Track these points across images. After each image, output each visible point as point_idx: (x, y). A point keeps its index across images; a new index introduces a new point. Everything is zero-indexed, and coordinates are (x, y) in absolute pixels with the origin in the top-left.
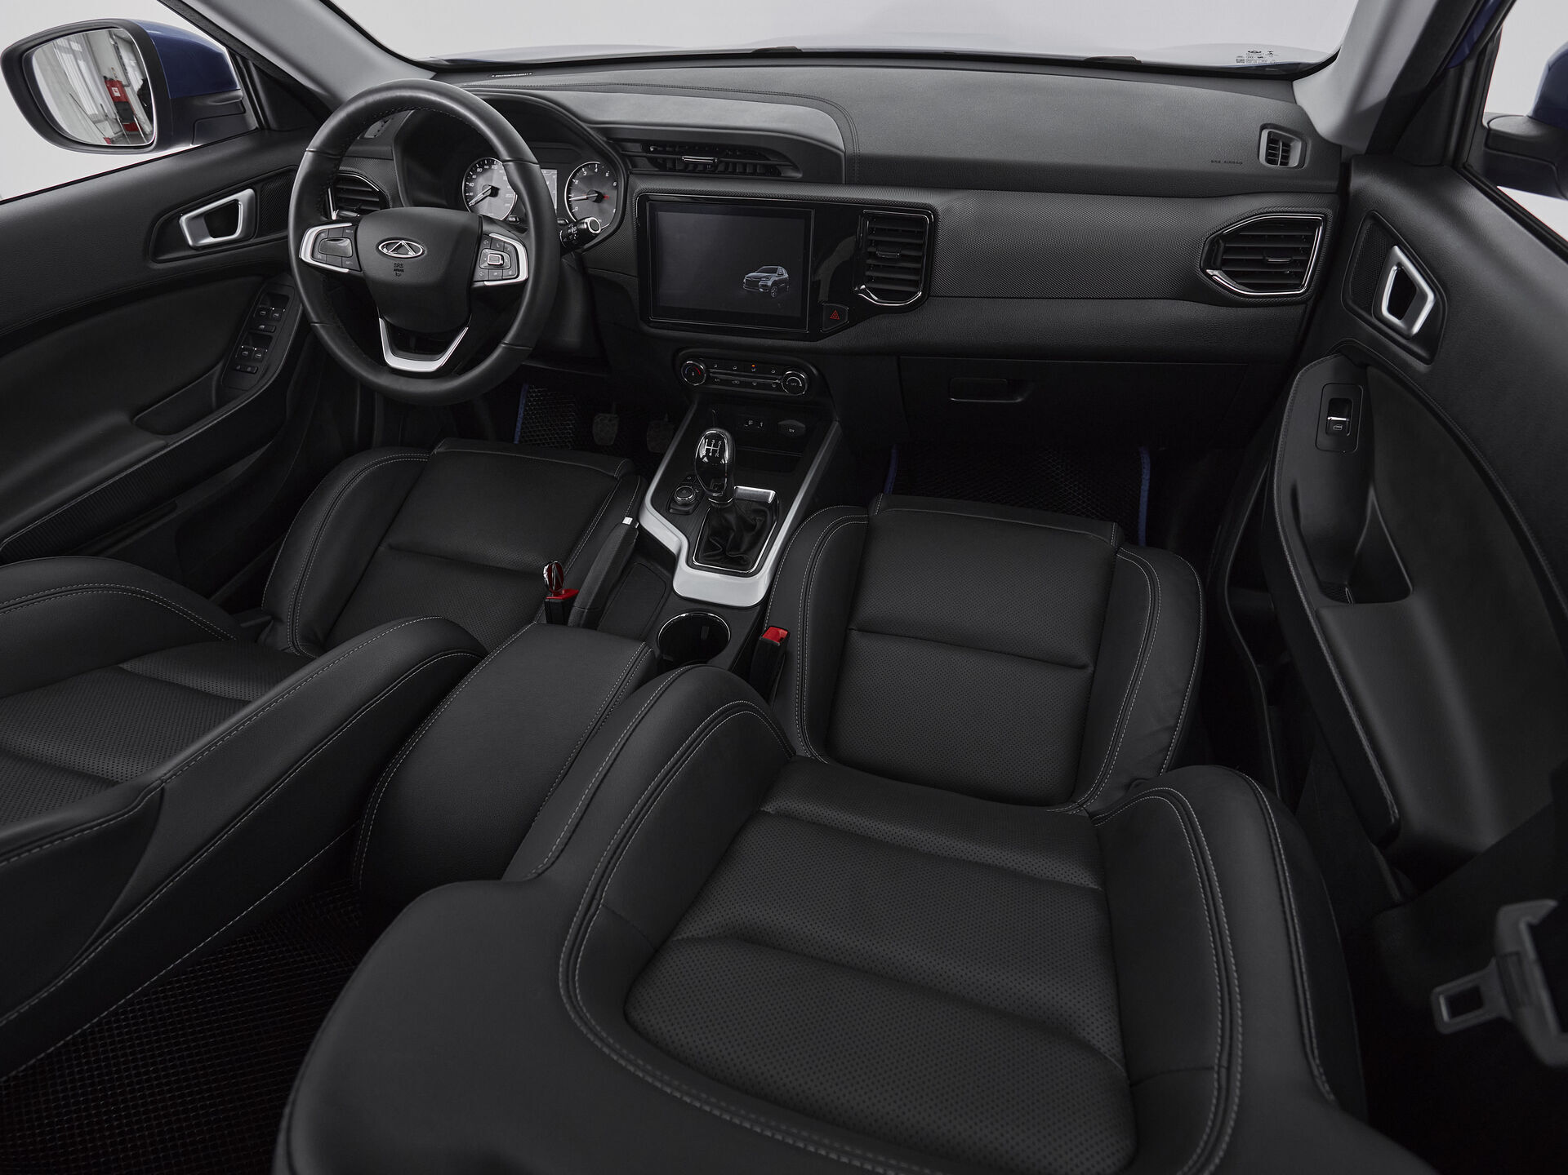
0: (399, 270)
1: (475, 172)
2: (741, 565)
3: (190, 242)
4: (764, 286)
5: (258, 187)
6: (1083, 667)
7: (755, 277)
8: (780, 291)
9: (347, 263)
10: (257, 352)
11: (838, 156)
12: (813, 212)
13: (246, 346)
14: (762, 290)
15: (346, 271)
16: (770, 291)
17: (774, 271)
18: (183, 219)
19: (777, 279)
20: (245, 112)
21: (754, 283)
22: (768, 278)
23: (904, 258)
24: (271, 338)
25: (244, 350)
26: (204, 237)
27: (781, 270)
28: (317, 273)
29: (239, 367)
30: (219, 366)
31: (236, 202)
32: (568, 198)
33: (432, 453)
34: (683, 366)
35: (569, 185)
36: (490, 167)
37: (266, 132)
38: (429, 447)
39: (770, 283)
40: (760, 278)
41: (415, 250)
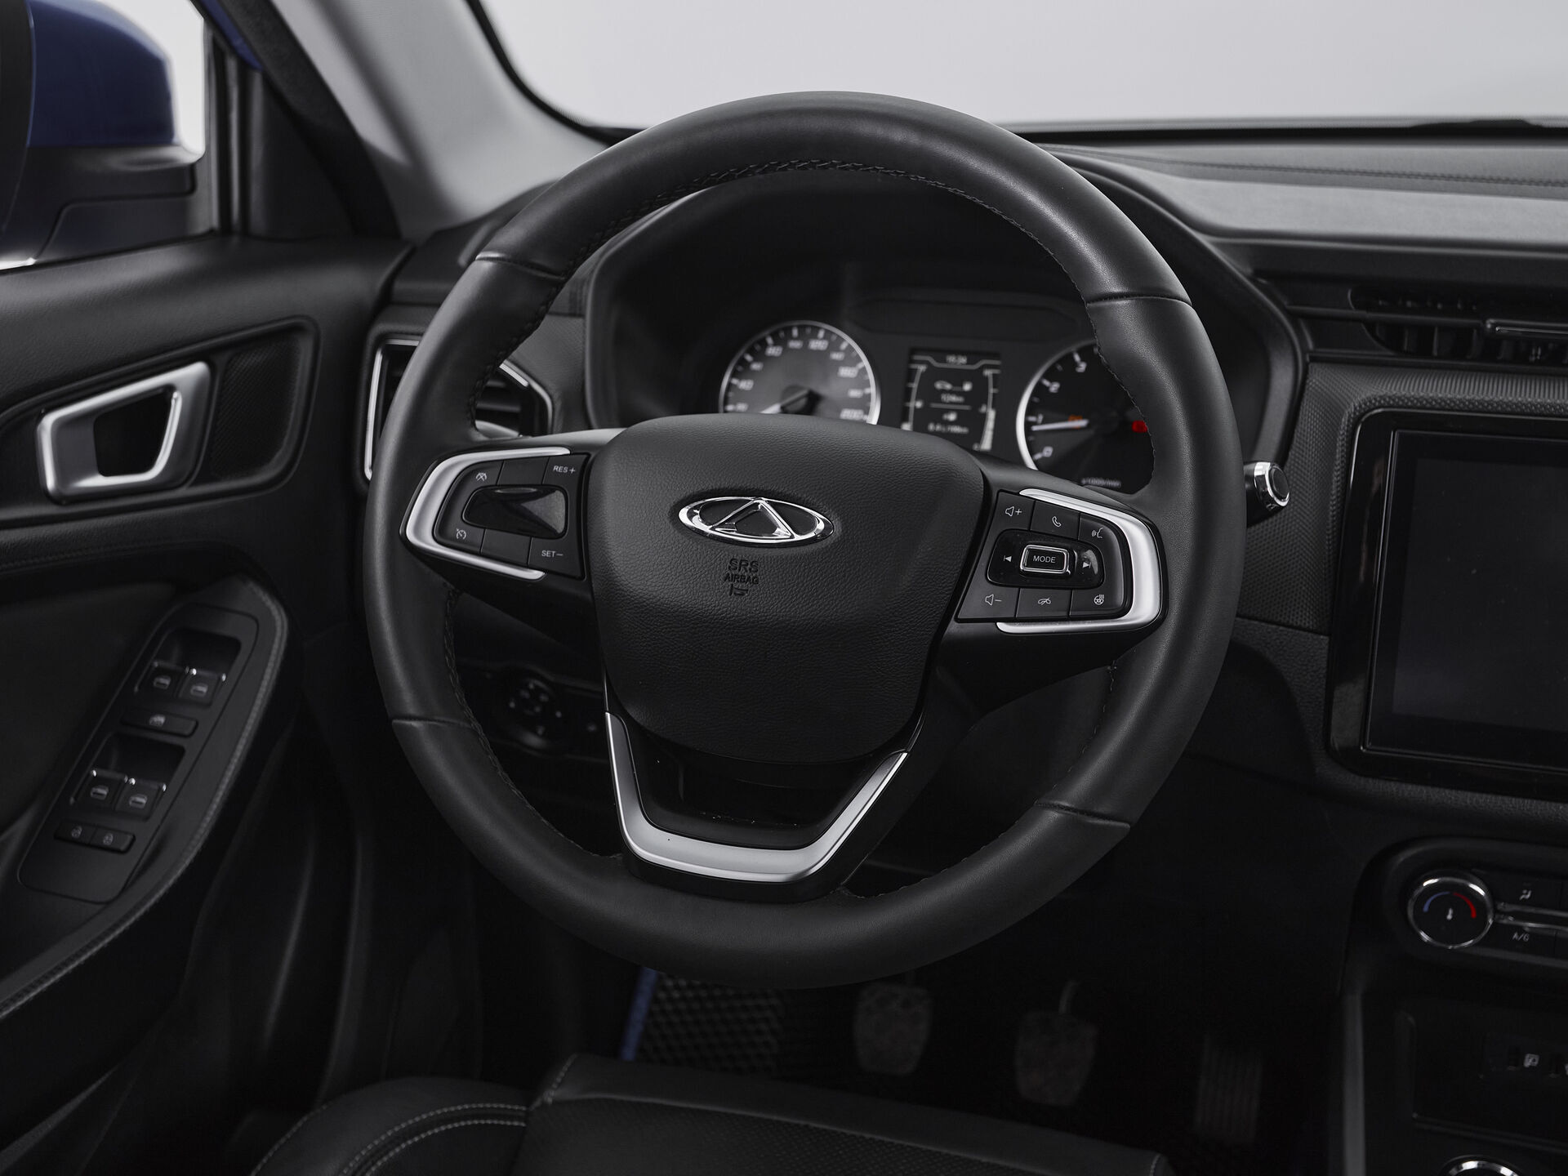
0: (742, 579)
1: (759, 356)
3: (50, 482)
5: (221, 360)
9: (546, 554)
10: (135, 790)
13: (103, 773)
15: (535, 575)
18: (49, 421)
20: (192, 188)
24: (180, 752)
25: (98, 781)
26: (86, 473)
28: (438, 579)
29: (77, 833)
30: (21, 826)
31: (169, 389)
32: (1028, 425)
33: (538, 1103)
34: (1417, 892)
35: (1033, 394)
36: (806, 344)
37: (235, 240)
38: (529, 1083)
41: (799, 523)
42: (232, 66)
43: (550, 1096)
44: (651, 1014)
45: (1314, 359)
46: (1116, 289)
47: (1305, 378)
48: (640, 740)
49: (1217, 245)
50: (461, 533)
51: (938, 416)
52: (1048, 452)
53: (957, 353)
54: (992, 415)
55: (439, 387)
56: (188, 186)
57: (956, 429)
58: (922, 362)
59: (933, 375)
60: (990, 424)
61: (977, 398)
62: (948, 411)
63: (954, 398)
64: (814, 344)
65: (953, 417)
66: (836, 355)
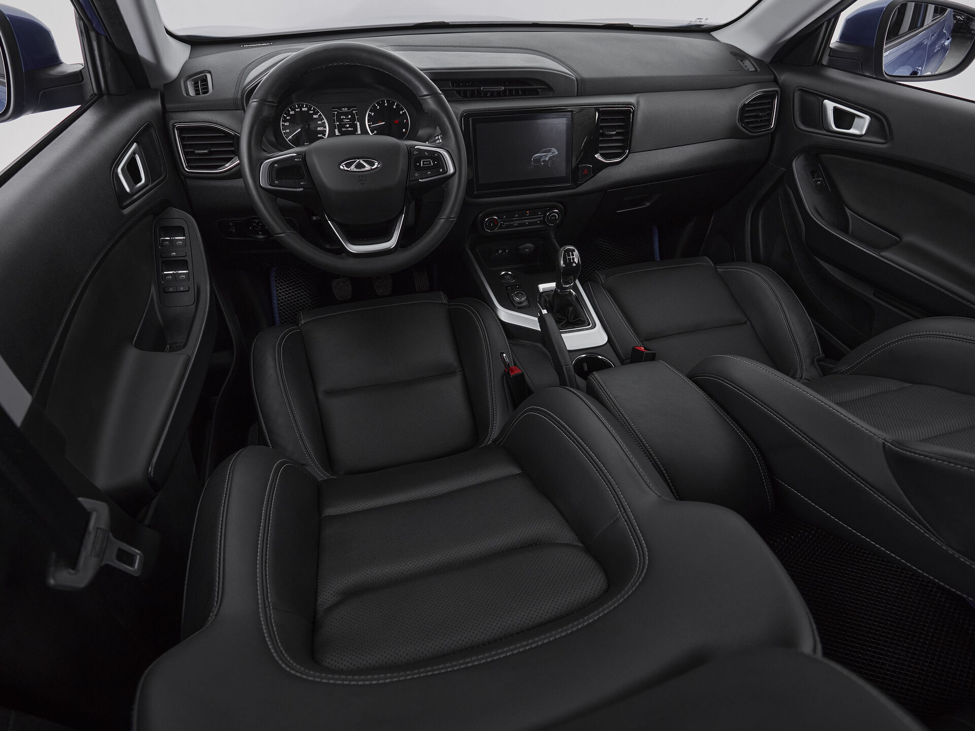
0: (363, 181)
1: (289, 115)
2: (582, 324)
3: (128, 189)
4: (544, 161)
5: (138, 140)
6: (745, 323)
7: (537, 156)
8: (553, 162)
10: (179, 274)
11: (571, 79)
13: (167, 272)
14: (542, 164)
15: (301, 190)
16: (547, 164)
17: (550, 151)
18: (119, 171)
19: (551, 155)
21: (538, 160)
22: (546, 156)
23: (617, 134)
24: (185, 261)
25: (166, 275)
26: (133, 185)
27: (554, 150)
29: (171, 290)
30: (153, 291)
31: (133, 153)
32: (369, 125)
33: (300, 324)
34: (485, 221)
35: (368, 117)
36: (301, 109)
37: (105, 97)
38: (295, 322)
39: (547, 159)
40: (542, 156)
41: (372, 164)
43: (303, 322)
46: (425, 93)
50: (276, 182)
51: (344, 126)
52: (376, 131)
53: (344, 107)
54: (358, 124)
56: (81, 79)
57: (350, 129)
58: (335, 111)
59: (339, 115)
60: (359, 127)
61: (353, 119)
62: (346, 124)
63: (347, 120)
64: (303, 109)
65: (348, 126)
66: (311, 112)
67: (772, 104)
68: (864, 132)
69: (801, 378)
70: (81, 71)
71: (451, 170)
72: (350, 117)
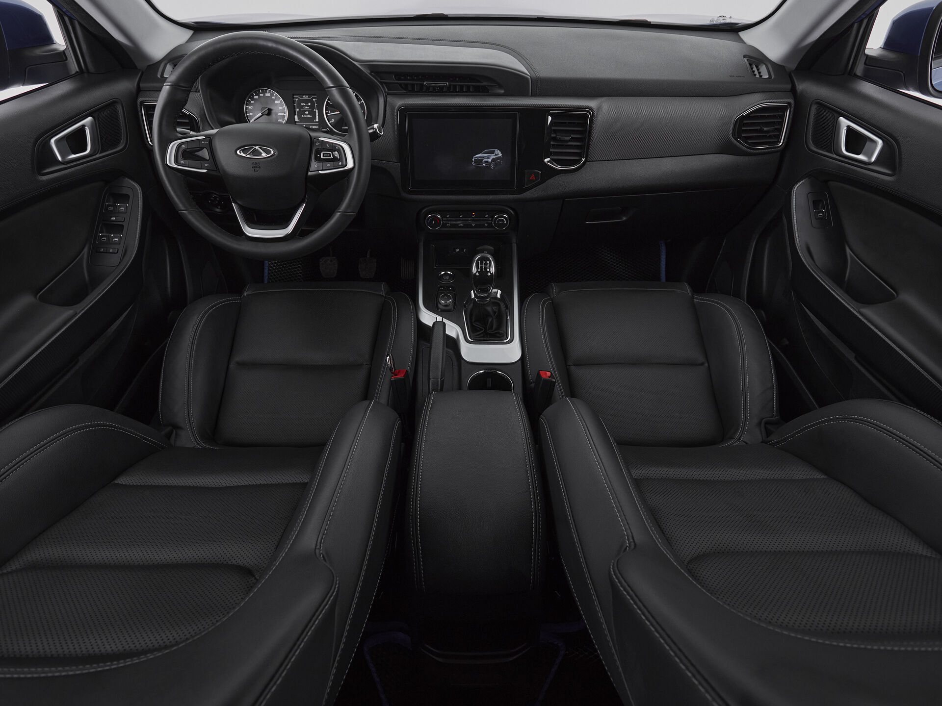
0: (256, 167)
1: (253, 99)
2: (499, 337)
3: (60, 158)
4: (487, 162)
5: (96, 115)
6: (702, 364)
7: (480, 157)
8: (496, 164)
9: (206, 165)
10: (113, 237)
11: (527, 79)
12: (518, 115)
13: (103, 234)
14: (485, 165)
15: (205, 171)
16: (490, 166)
17: (493, 152)
18: (53, 141)
19: (494, 157)
20: (67, 59)
21: (479, 161)
22: (488, 157)
23: (573, 140)
24: (122, 226)
25: (102, 236)
26: (70, 155)
27: (497, 151)
28: (179, 174)
29: (102, 250)
30: (86, 250)
31: (84, 126)
32: (326, 114)
33: (243, 296)
34: (427, 218)
35: (326, 105)
36: (264, 94)
37: (86, 75)
38: (240, 292)
39: (490, 160)
40: (484, 158)
41: (268, 152)
42: (66, 19)
43: (245, 294)
44: (269, 273)
45: (388, 94)
46: (332, 86)
47: (386, 99)
48: (242, 209)
49: (360, 65)
50: (182, 162)
51: (303, 112)
52: (333, 121)
53: (305, 95)
54: (317, 111)
55: (164, 123)
56: (65, 58)
57: (309, 116)
58: (297, 98)
59: (300, 101)
60: (317, 114)
61: (312, 107)
62: (306, 111)
63: (307, 108)
64: (267, 95)
65: (307, 113)
66: (273, 98)
67: (782, 117)
68: (873, 159)
69: (739, 439)
70: (64, 51)
71: (350, 165)
72: (309, 104)
